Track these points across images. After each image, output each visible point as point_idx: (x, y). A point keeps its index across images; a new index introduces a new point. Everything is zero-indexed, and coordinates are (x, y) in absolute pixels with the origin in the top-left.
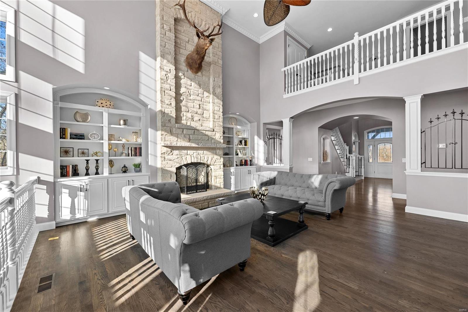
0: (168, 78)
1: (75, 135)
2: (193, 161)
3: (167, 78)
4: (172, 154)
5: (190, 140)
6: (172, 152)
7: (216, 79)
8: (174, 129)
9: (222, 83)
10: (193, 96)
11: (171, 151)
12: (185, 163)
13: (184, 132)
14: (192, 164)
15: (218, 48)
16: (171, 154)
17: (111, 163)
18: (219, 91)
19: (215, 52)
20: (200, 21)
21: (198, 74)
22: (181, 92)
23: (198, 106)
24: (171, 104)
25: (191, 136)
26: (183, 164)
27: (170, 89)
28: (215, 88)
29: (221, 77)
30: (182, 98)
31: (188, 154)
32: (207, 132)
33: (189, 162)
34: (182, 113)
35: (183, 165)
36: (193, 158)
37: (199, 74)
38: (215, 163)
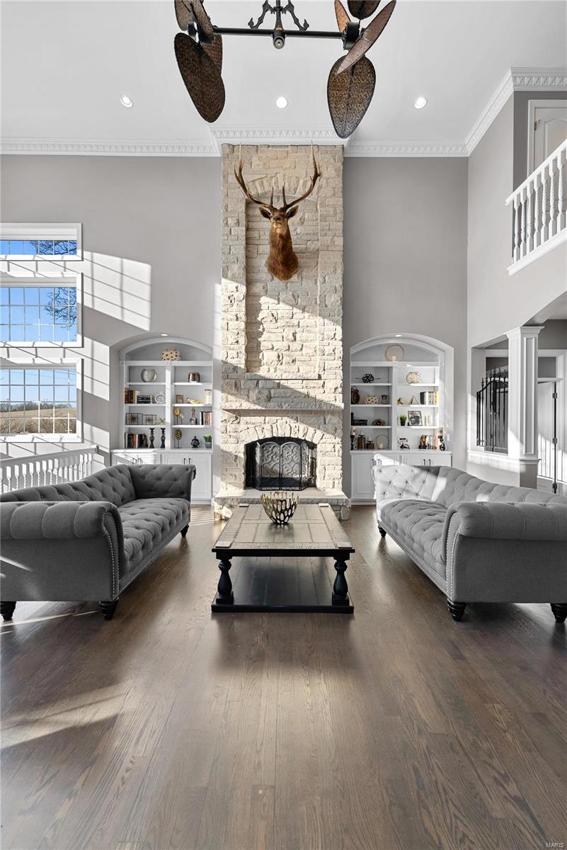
0: (233, 301)
1: (142, 399)
2: (275, 435)
3: (231, 302)
4: (239, 423)
5: (271, 398)
6: (238, 420)
7: (327, 278)
8: (243, 382)
9: (341, 283)
10: (282, 321)
11: (237, 418)
12: (261, 438)
13: (260, 385)
14: (273, 439)
15: (335, 214)
16: (236, 422)
17: (178, 434)
18: (334, 300)
19: (325, 228)
20: (294, 180)
21: (292, 279)
22: (259, 319)
23: (291, 337)
24: (237, 342)
25: (272, 391)
26: (257, 439)
27: (235, 318)
28: (325, 296)
29: (340, 271)
30: (261, 330)
31: (266, 421)
32: (304, 381)
33: (268, 435)
34: (261, 354)
35: (258, 441)
36: (275, 429)
37: (295, 278)
38: (323, 440)
